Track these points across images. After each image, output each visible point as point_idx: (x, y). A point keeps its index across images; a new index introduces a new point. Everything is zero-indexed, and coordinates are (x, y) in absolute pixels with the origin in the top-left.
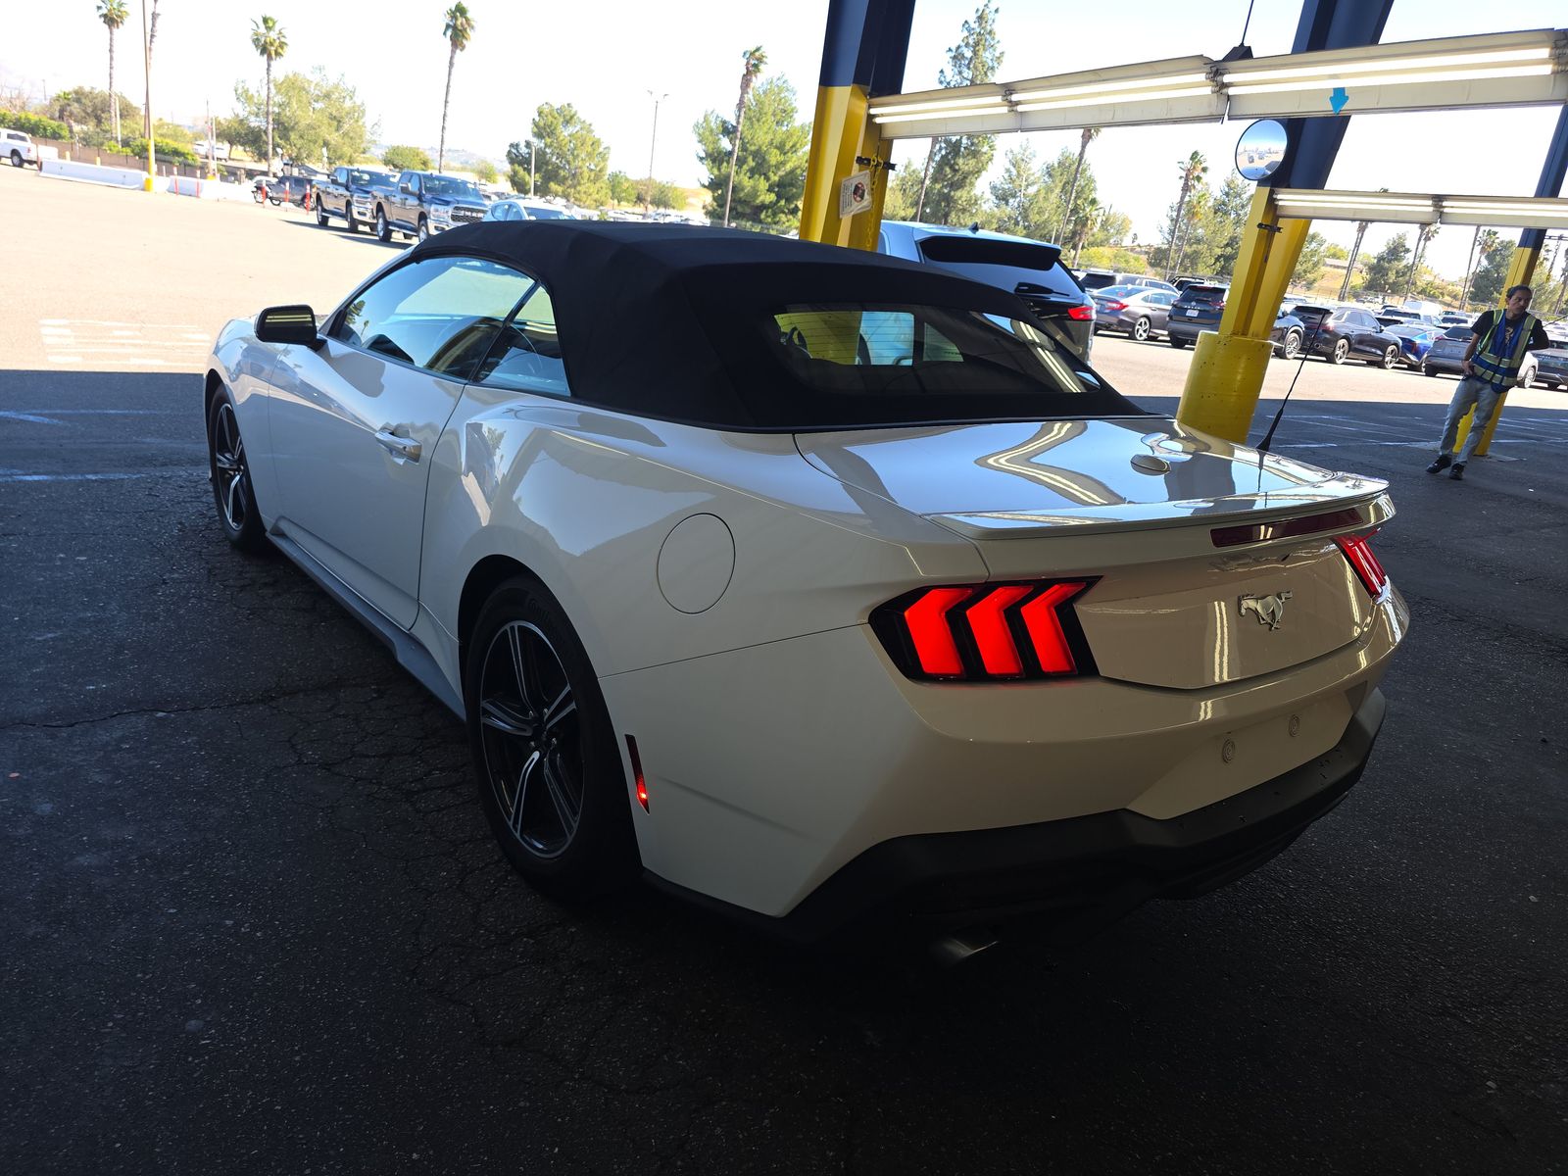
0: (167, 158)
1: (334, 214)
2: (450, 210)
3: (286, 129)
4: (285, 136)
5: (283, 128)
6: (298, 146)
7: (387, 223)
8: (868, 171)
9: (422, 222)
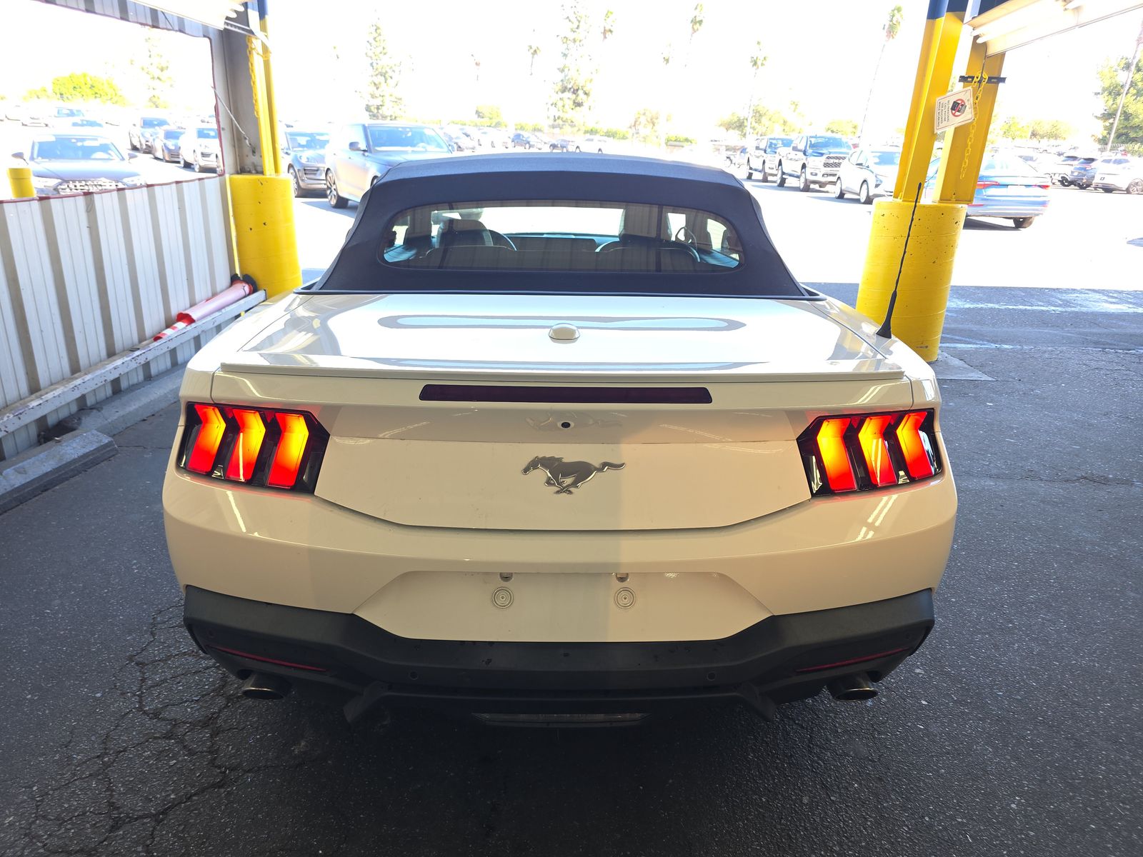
0: (681, 144)
1: (756, 170)
2: (823, 159)
3: (760, 115)
4: (758, 121)
5: (758, 116)
6: (766, 126)
7: (783, 173)
8: (970, 88)
9: (804, 170)
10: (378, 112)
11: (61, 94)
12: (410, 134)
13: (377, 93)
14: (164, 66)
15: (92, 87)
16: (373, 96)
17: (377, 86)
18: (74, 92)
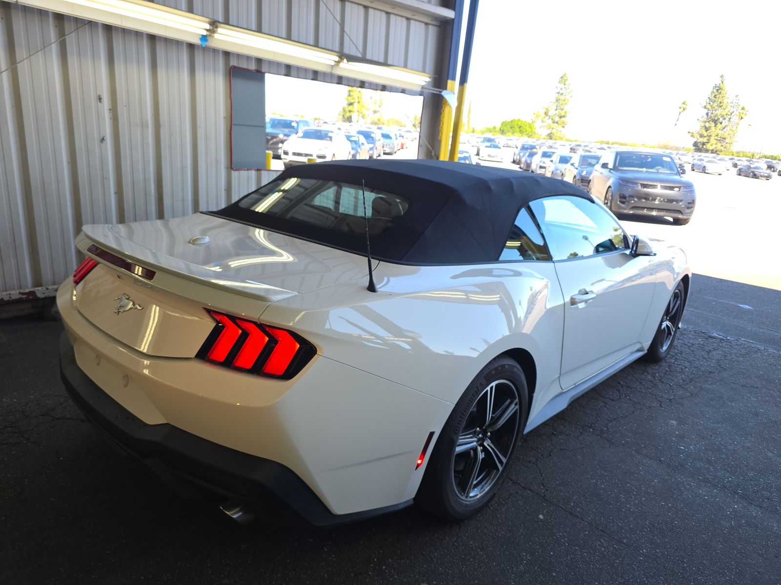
10: (703, 147)
11: (503, 131)
12: (650, 160)
13: (705, 134)
14: (562, 115)
15: (520, 127)
16: (701, 136)
17: (707, 129)
18: (510, 130)
